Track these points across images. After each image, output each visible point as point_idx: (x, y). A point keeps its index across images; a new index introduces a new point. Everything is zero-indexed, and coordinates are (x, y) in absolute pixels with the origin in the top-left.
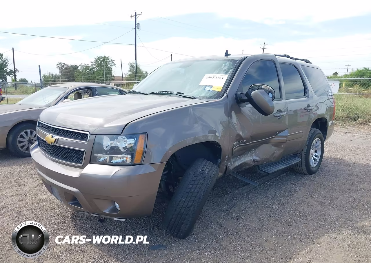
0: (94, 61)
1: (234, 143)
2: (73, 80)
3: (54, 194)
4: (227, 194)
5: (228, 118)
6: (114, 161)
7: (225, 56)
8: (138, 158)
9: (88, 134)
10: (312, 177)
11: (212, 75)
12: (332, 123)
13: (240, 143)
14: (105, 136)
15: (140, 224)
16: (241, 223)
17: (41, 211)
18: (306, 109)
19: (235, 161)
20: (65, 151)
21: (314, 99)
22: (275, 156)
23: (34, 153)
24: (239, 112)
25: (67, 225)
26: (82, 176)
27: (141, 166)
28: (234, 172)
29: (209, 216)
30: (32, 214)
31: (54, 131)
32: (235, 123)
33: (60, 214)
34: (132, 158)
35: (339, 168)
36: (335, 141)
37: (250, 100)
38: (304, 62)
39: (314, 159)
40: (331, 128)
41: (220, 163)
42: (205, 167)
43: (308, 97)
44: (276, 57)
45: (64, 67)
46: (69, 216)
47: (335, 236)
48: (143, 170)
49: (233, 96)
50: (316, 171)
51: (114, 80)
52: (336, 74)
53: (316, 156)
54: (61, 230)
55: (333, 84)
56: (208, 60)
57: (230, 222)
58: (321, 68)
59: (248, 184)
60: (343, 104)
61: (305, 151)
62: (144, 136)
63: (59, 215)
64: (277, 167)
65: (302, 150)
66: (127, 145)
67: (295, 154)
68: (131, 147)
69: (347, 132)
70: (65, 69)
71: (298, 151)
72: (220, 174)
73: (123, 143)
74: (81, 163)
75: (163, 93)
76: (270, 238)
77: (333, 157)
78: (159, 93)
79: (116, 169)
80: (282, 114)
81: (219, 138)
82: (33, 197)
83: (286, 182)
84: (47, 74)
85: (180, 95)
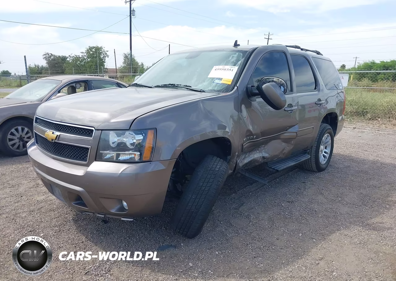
0: (85, 52)
1: (244, 139)
2: (63, 73)
3: (55, 194)
4: (235, 192)
5: (239, 113)
6: (121, 158)
7: (234, 46)
8: (147, 155)
9: (93, 130)
10: (321, 175)
11: (221, 67)
12: (342, 118)
13: (250, 139)
14: (111, 132)
15: (146, 224)
16: (250, 221)
17: (39, 213)
18: (317, 103)
19: (245, 157)
20: (67, 148)
21: (325, 93)
22: (285, 153)
23: (32, 151)
24: (249, 106)
25: (68, 227)
26: (87, 174)
27: (150, 163)
28: (242, 170)
29: (218, 215)
30: (30, 216)
31: (55, 127)
32: (245, 116)
33: (61, 216)
34: (141, 155)
35: (349, 165)
36: (344, 137)
37: (261, 94)
38: (315, 53)
39: (323, 155)
40: (341, 124)
41: (230, 161)
42: (215, 164)
43: (319, 91)
44: (287, 48)
45: (52, 58)
46: (70, 217)
47: (346, 233)
48: (152, 167)
49: (244, 90)
50: (326, 169)
51: (107, 72)
52: (343, 66)
53: (325, 152)
54: (63, 232)
55: (342, 77)
56: (216, 51)
57: (240, 221)
58: (332, 60)
59: (256, 181)
60: (352, 99)
61: (315, 148)
62: (153, 131)
63: (59, 217)
64: (286, 164)
65: (312, 146)
66: (135, 141)
67: (305, 151)
68: (139, 144)
69: (355, 128)
70: (53, 60)
71: (307, 147)
72: (230, 172)
73: (131, 139)
74: (86, 161)
75: (169, 86)
76: (281, 236)
77: (342, 153)
78: (165, 86)
79: (124, 166)
80: (293, 108)
81: (229, 134)
82: (29, 198)
83: (295, 180)
84: (33, 66)
85: (188, 88)
